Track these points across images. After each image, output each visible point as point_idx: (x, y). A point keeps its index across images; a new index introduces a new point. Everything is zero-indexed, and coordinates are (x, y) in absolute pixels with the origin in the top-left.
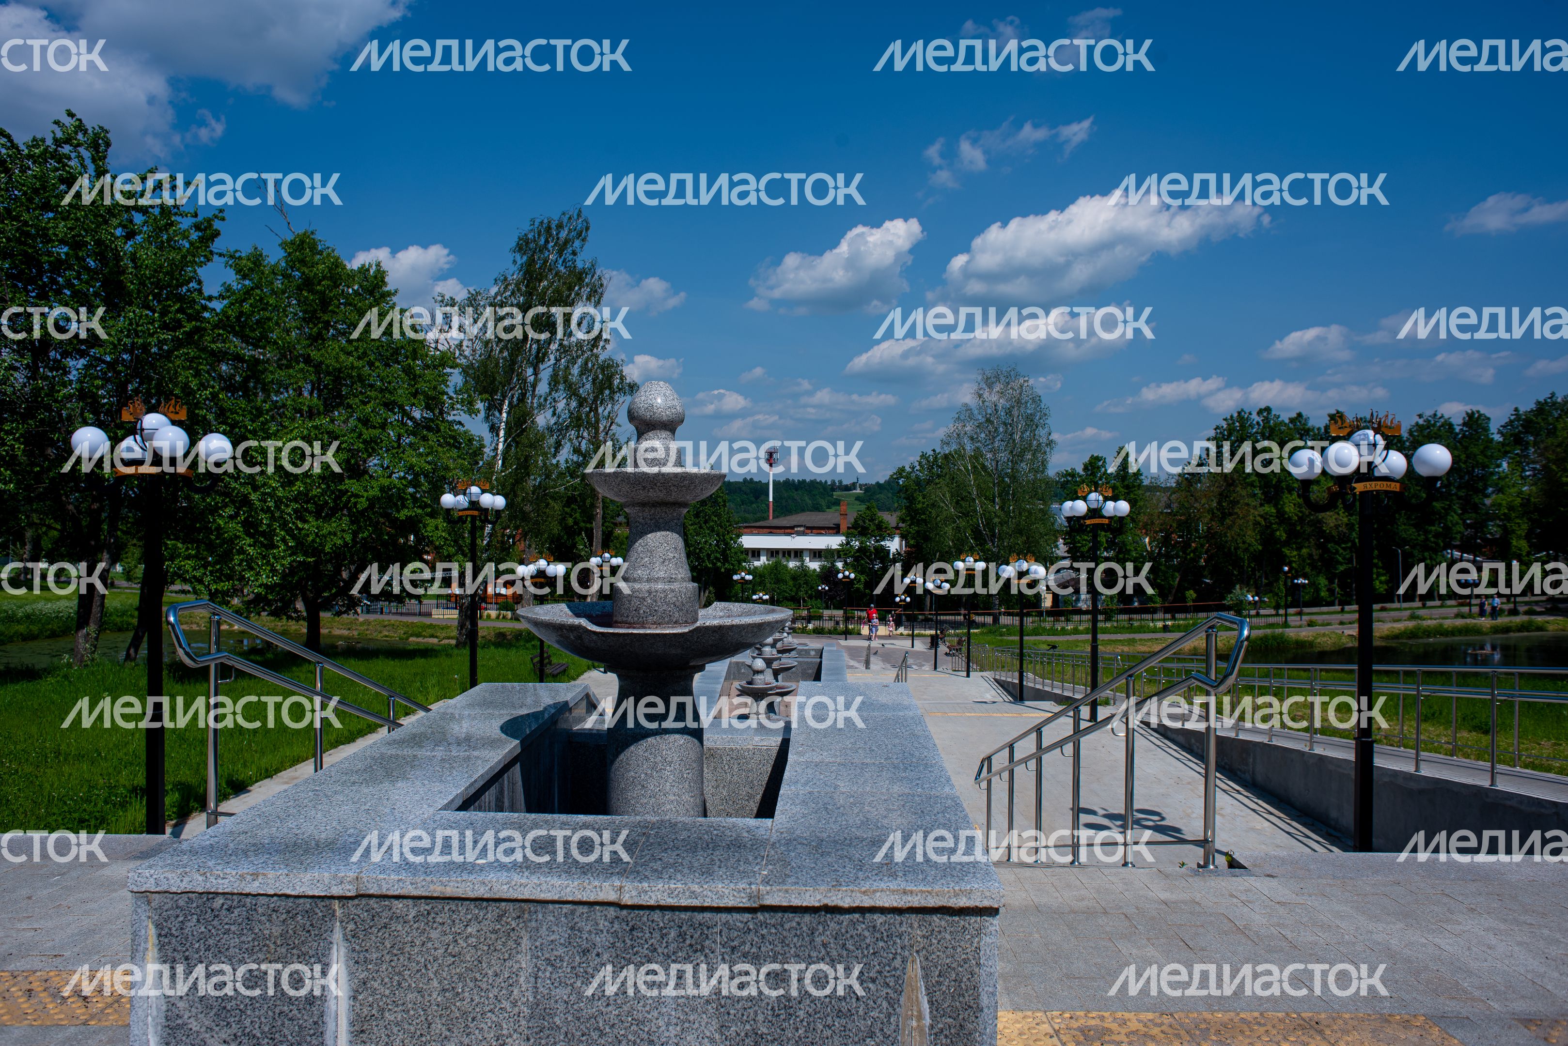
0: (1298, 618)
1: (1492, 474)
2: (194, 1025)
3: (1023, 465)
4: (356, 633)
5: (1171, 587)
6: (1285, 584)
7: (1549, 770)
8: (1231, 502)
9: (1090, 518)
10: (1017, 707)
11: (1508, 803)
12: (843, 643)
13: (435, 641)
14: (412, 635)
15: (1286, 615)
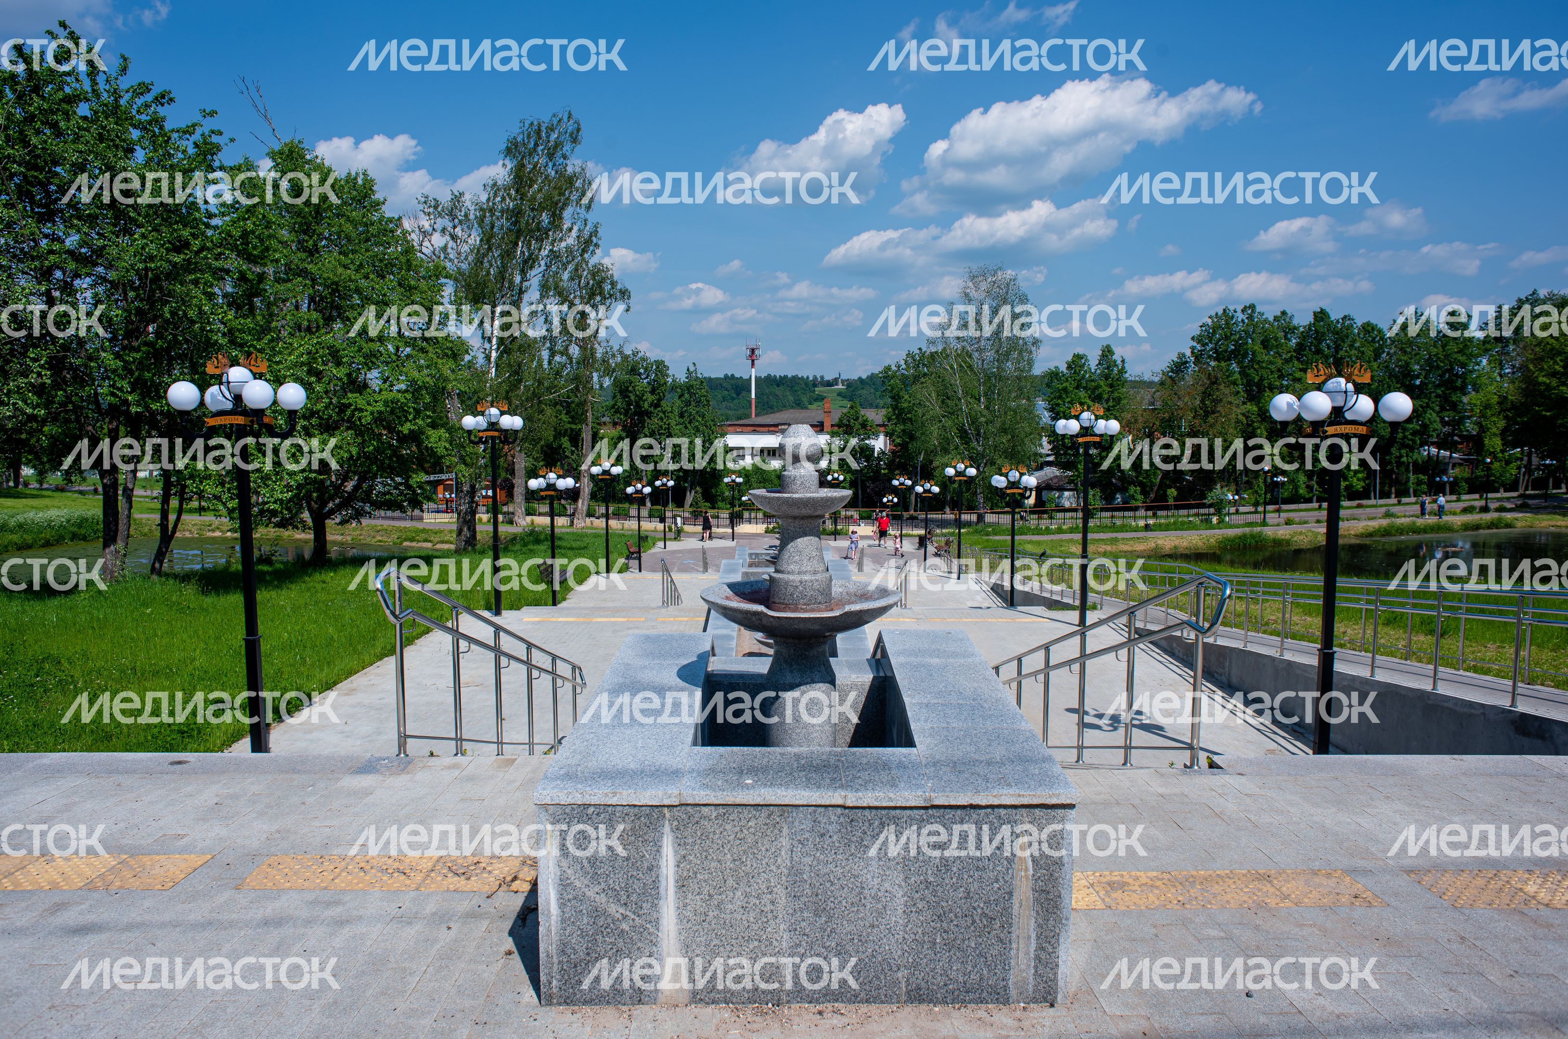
0: (1276, 515)
1: (1471, 372)
2: (578, 884)
3: (1009, 364)
4: (349, 538)
5: (1152, 484)
6: (1265, 481)
7: (1487, 672)
8: (1214, 400)
9: (1082, 436)
10: (1010, 613)
11: (1446, 704)
12: (832, 543)
13: (429, 545)
14: (405, 540)
15: (1265, 512)
